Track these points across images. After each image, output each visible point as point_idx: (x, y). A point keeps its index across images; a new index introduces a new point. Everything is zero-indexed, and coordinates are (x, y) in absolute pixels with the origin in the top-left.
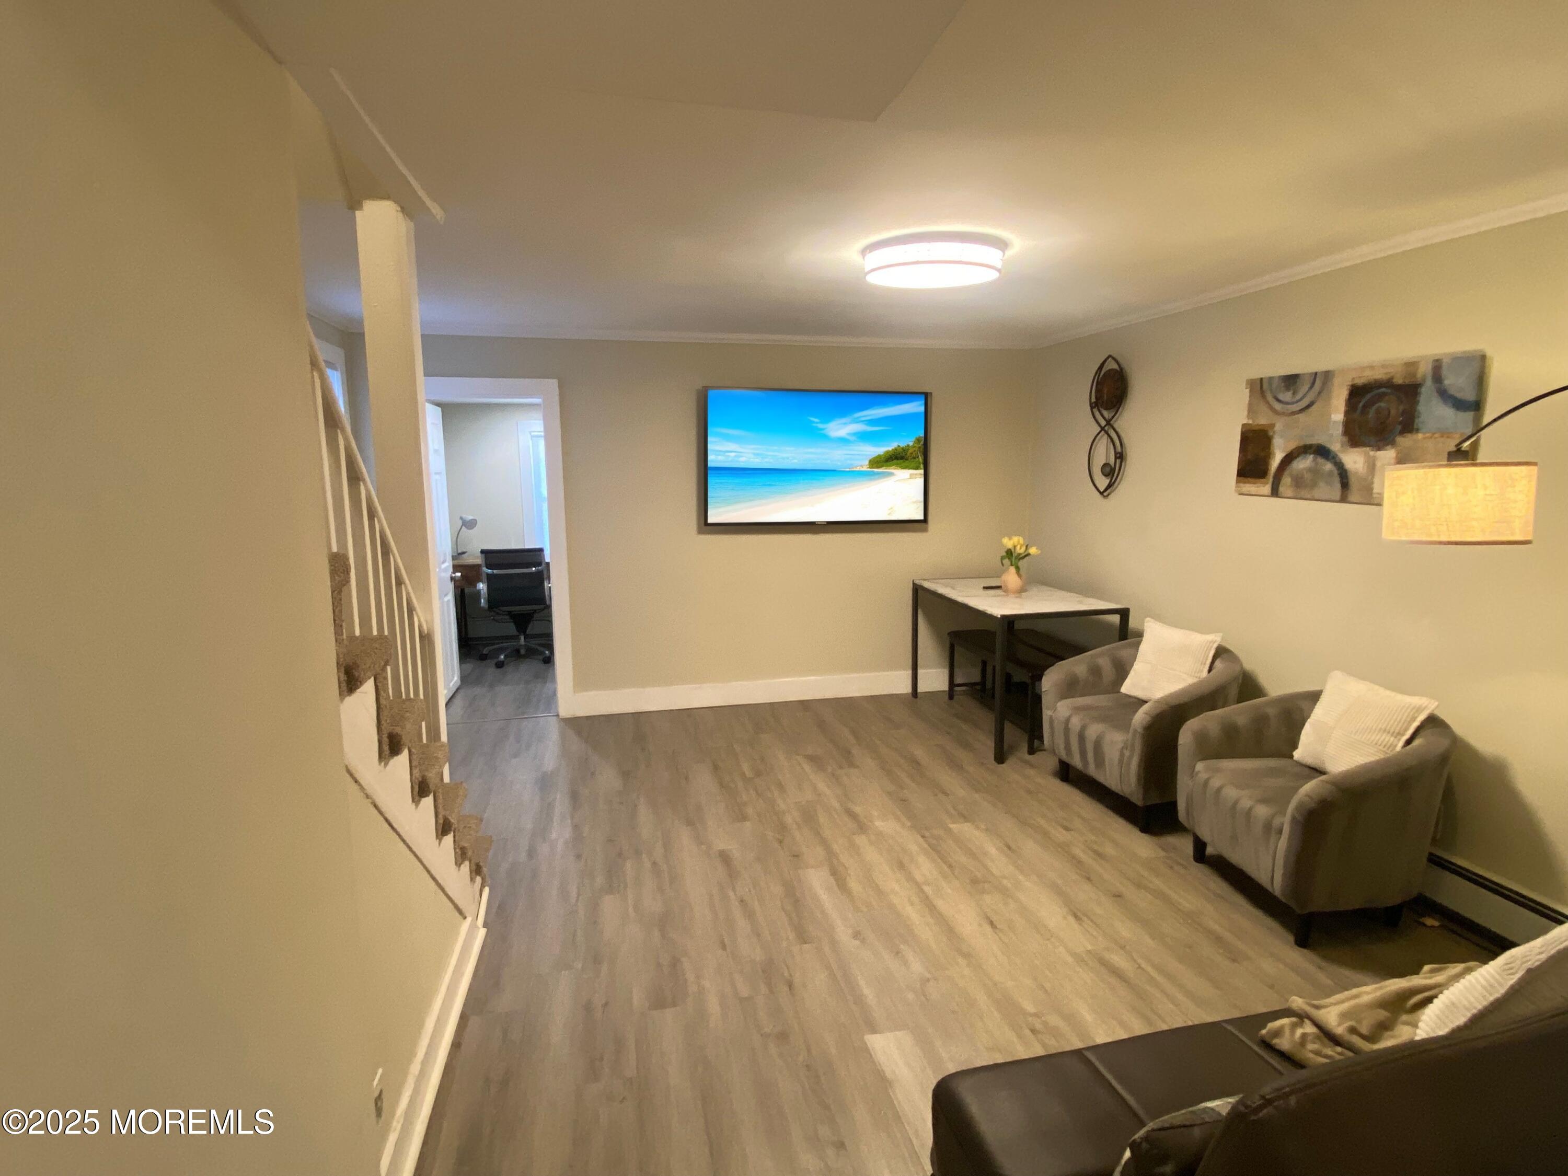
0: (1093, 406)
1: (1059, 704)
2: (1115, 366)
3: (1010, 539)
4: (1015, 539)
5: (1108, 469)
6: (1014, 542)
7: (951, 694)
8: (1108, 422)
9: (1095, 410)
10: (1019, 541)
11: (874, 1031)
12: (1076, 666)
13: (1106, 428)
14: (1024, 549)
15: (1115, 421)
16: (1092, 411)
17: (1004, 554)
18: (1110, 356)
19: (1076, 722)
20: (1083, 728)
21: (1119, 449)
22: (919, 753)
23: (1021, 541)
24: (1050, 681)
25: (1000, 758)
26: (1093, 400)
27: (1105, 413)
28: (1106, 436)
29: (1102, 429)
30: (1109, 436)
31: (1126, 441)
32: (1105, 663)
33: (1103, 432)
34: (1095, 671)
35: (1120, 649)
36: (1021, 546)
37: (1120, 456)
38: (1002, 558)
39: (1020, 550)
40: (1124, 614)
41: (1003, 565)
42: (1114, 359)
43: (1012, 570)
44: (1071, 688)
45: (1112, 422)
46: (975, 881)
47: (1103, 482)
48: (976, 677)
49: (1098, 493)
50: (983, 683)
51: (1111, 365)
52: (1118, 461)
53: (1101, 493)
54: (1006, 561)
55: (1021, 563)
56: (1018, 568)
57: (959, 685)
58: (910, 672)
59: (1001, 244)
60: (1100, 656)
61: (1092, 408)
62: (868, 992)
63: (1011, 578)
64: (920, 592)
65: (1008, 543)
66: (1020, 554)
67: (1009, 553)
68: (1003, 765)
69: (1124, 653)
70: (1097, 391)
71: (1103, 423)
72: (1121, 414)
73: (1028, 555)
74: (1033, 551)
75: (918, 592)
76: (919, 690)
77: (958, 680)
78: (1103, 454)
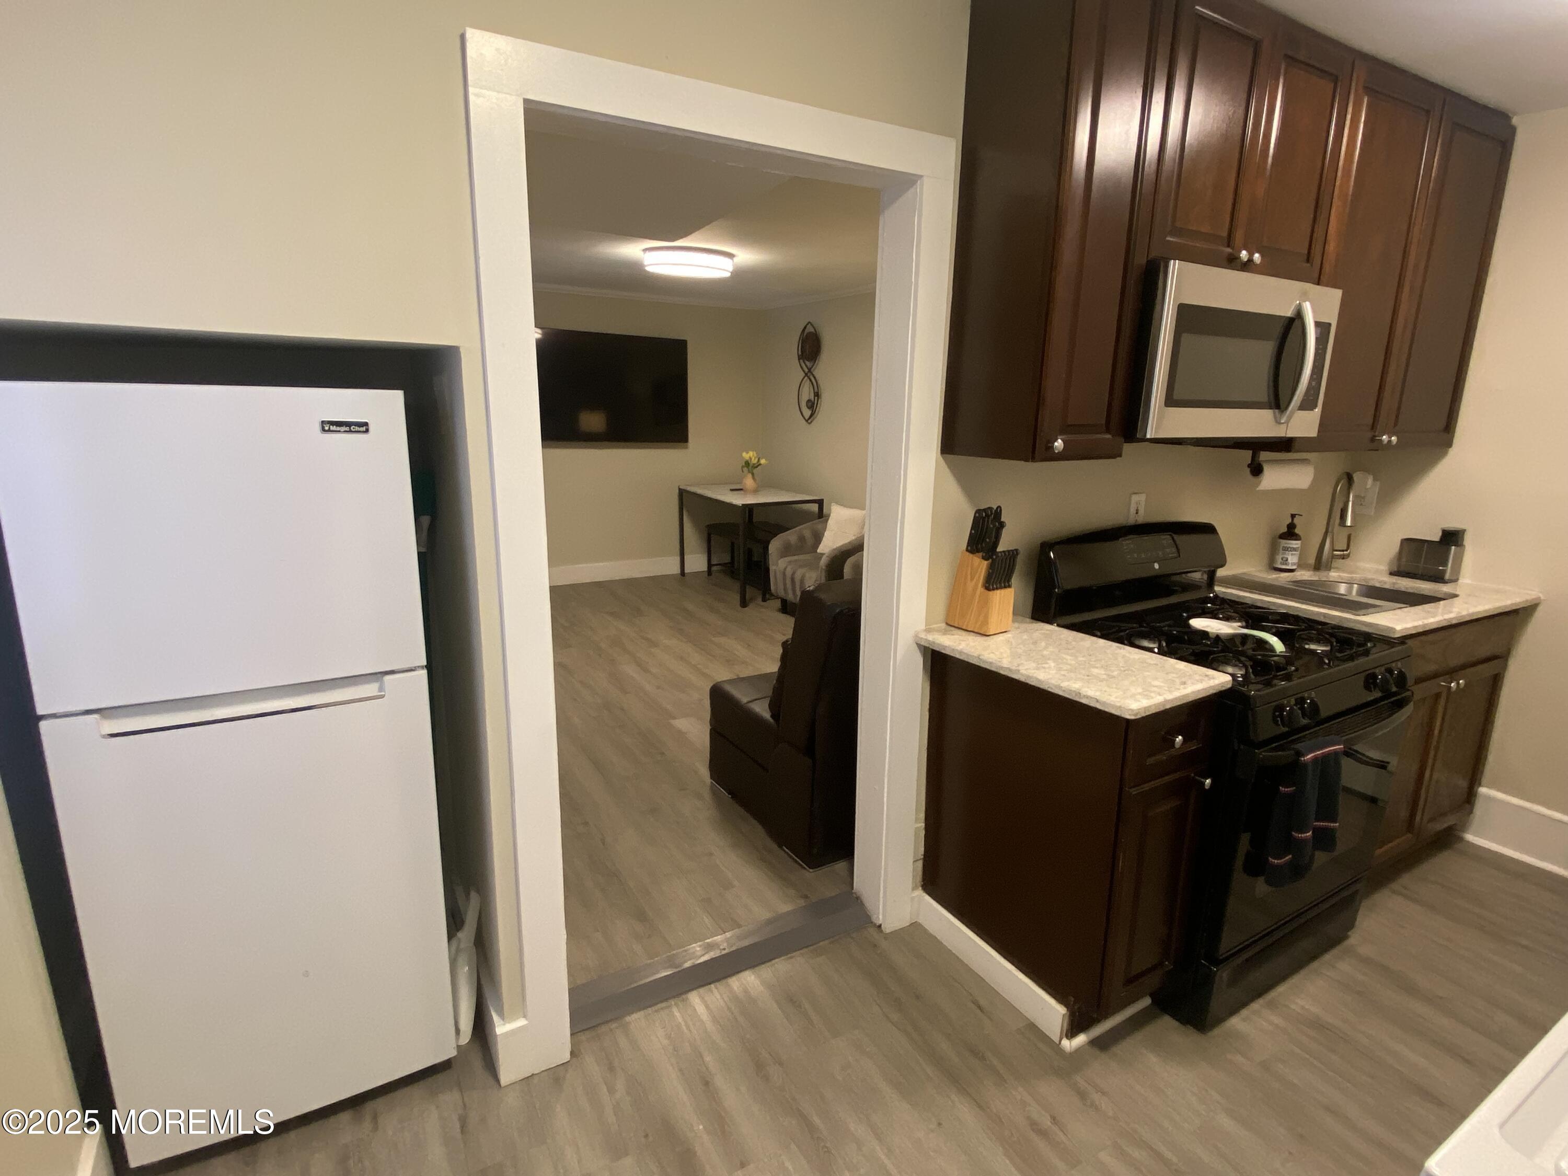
0: (800, 358)
1: (779, 562)
2: (813, 330)
3: (747, 453)
4: (751, 454)
5: (810, 404)
6: (749, 455)
7: (709, 572)
8: (810, 370)
9: (801, 361)
10: (753, 455)
11: (674, 718)
12: (790, 536)
13: (809, 374)
14: (757, 460)
15: (814, 370)
16: (799, 362)
17: (744, 464)
18: (809, 322)
19: (789, 572)
20: (794, 574)
21: (816, 390)
22: (691, 607)
23: (755, 455)
24: (774, 546)
25: (744, 603)
26: (800, 353)
27: (808, 363)
28: (808, 380)
29: (806, 374)
30: (810, 380)
31: (820, 382)
32: (807, 534)
33: (806, 378)
34: (802, 539)
35: (817, 524)
36: (755, 458)
37: (817, 395)
38: (743, 467)
39: (754, 461)
40: (820, 502)
41: (743, 471)
42: (811, 325)
43: (750, 476)
44: (787, 550)
45: (812, 370)
46: (728, 661)
47: (807, 413)
48: (727, 559)
49: (804, 421)
50: (732, 562)
51: (810, 329)
52: (816, 398)
53: (807, 421)
54: (745, 469)
55: (755, 471)
56: (753, 474)
57: (714, 565)
58: (678, 559)
59: (730, 256)
60: (805, 530)
61: (799, 359)
62: (669, 707)
63: (749, 482)
64: (684, 494)
65: (746, 456)
66: (754, 464)
67: (747, 464)
68: (746, 609)
69: (820, 527)
70: (802, 347)
71: (806, 370)
72: (817, 364)
73: (760, 464)
74: (763, 461)
75: (682, 493)
76: (686, 572)
77: (714, 561)
78: (807, 394)
